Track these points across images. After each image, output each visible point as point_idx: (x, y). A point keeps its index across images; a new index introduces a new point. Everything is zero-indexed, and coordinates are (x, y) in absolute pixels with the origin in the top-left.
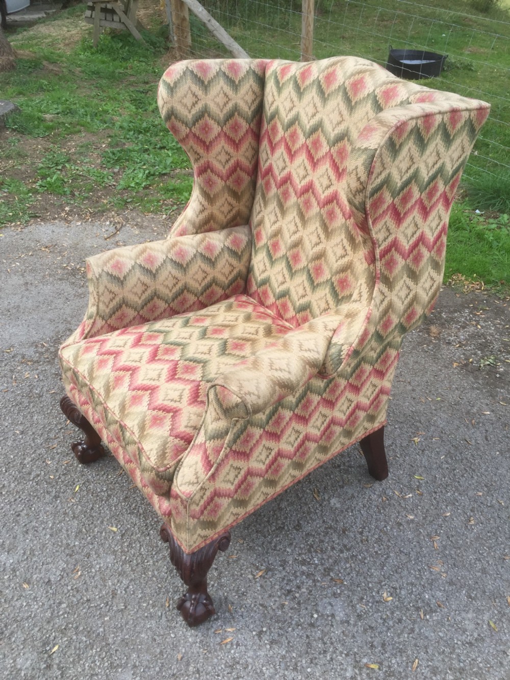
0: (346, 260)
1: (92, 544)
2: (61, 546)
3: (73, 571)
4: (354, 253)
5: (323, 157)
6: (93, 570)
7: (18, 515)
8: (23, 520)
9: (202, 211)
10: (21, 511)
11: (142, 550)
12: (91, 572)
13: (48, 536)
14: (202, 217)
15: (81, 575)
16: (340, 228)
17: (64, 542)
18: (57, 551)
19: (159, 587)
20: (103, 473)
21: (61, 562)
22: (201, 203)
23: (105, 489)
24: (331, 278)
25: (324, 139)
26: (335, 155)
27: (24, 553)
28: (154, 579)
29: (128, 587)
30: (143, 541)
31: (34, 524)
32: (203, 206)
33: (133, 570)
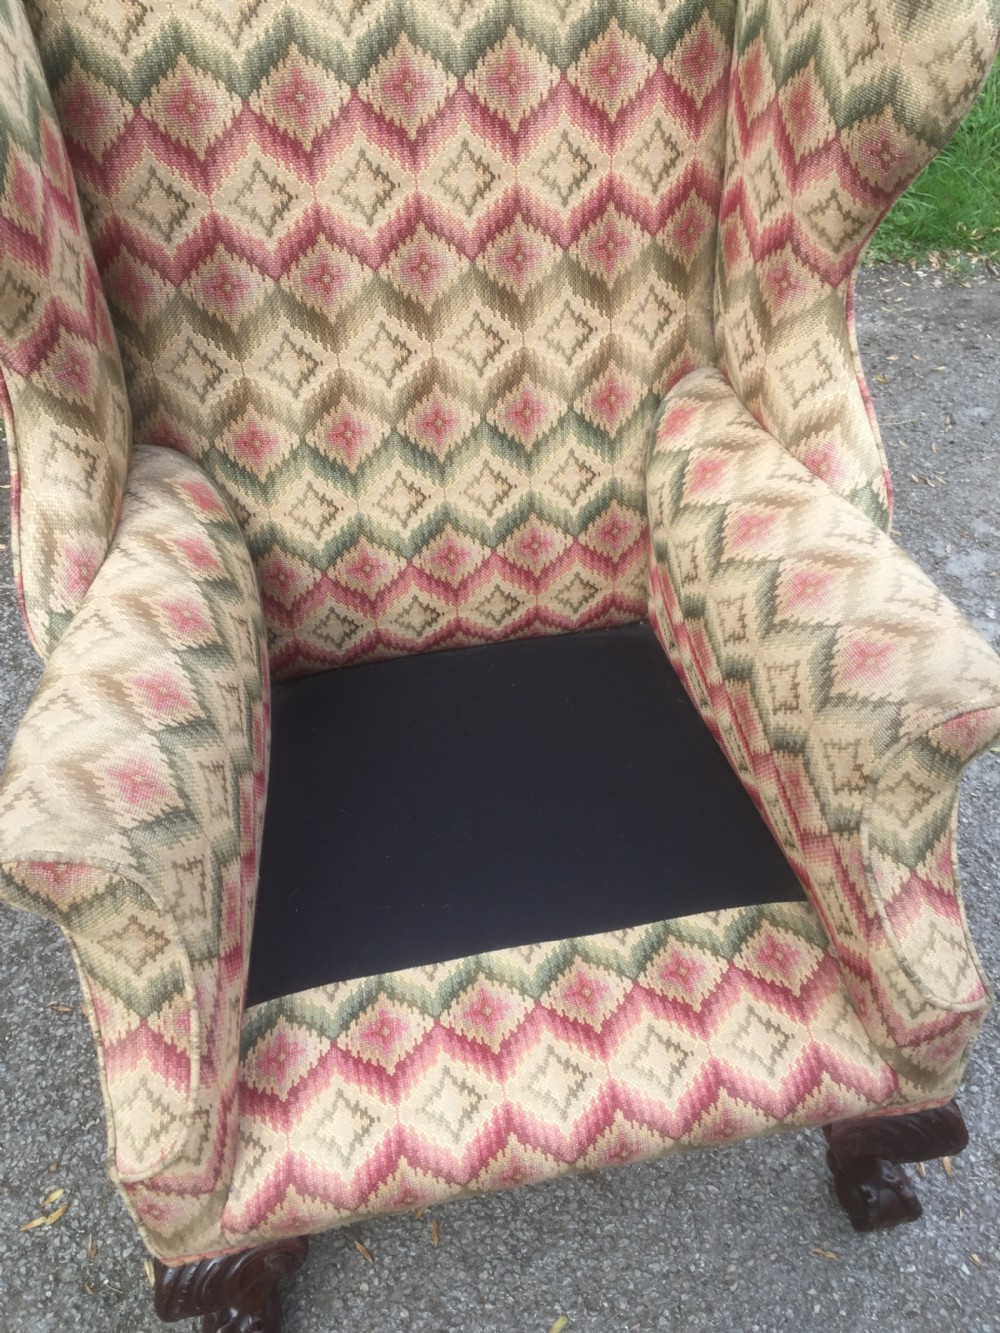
0: (594, 344)
4: (610, 316)
5: (441, 114)
9: (90, 474)
11: (655, 1267)
14: (98, 486)
16: (554, 277)
19: (777, 1260)
20: (338, 1304)
22: (77, 450)
23: (404, 1314)
24: (571, 408)
25: (428, 60)
26: (482, 95)
30: (628, 1257)
32: (87, 454)
33: (709, 1310)
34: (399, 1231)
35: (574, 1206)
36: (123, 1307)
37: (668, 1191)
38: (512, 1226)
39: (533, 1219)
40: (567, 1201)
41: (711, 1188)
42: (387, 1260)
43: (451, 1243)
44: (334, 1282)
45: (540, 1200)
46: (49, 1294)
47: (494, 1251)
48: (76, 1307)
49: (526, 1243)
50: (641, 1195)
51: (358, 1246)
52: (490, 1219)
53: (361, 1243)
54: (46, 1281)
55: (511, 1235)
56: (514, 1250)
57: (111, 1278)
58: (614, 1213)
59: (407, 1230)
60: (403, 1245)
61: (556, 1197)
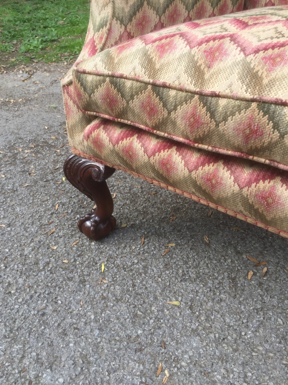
1: (159, 328)
2: (121, 341)
3: (155, 372)
6: (183, 364)
7: (43, 314)
8: (53, 319)
10: (45, 308)
11: (228, 320)
12: (182, 367)
13: (97, 332)
15: (171, 375)
17: (122, 334)
18: (119, 349)
20: (123, 245)
21: (132, 364)
23: (136, 261)
27: (74, 364)
28: (271, 355)
29: (246, 376)
30: (221, 309)
31: (69, 320)
33: (235, 350)
34: (157, 245)
35: (217, 281)
36: (82, 210)
37: (259, 307)
38: (190, 269)
39: (199, 273)
40: (217, 278)
41: (279, 320)
42: (146, 247)
43: (168, 259)
44: (128, 241)
45: (207, 271)
46: (73, 197)
47: (178, 270)
48: (74, 203)
49: (190, 276)
50: (247, 299)
51: (143, 239)
52: (186, 263)
53: (145, 239)
54: (75, 194)
55: (187, 271)
56: (184, 275)
57: (87, 203)
58: (229, 294)
59: (159, 246)
60: (154, 248)
61: (213, 275)
